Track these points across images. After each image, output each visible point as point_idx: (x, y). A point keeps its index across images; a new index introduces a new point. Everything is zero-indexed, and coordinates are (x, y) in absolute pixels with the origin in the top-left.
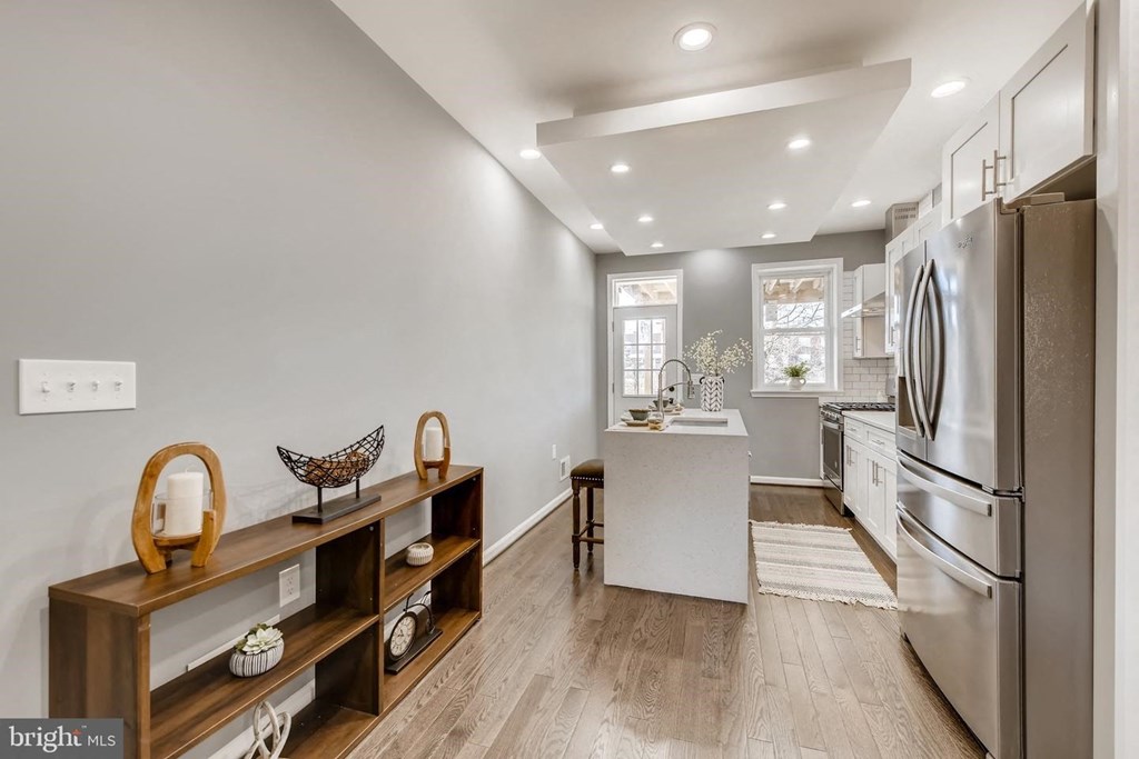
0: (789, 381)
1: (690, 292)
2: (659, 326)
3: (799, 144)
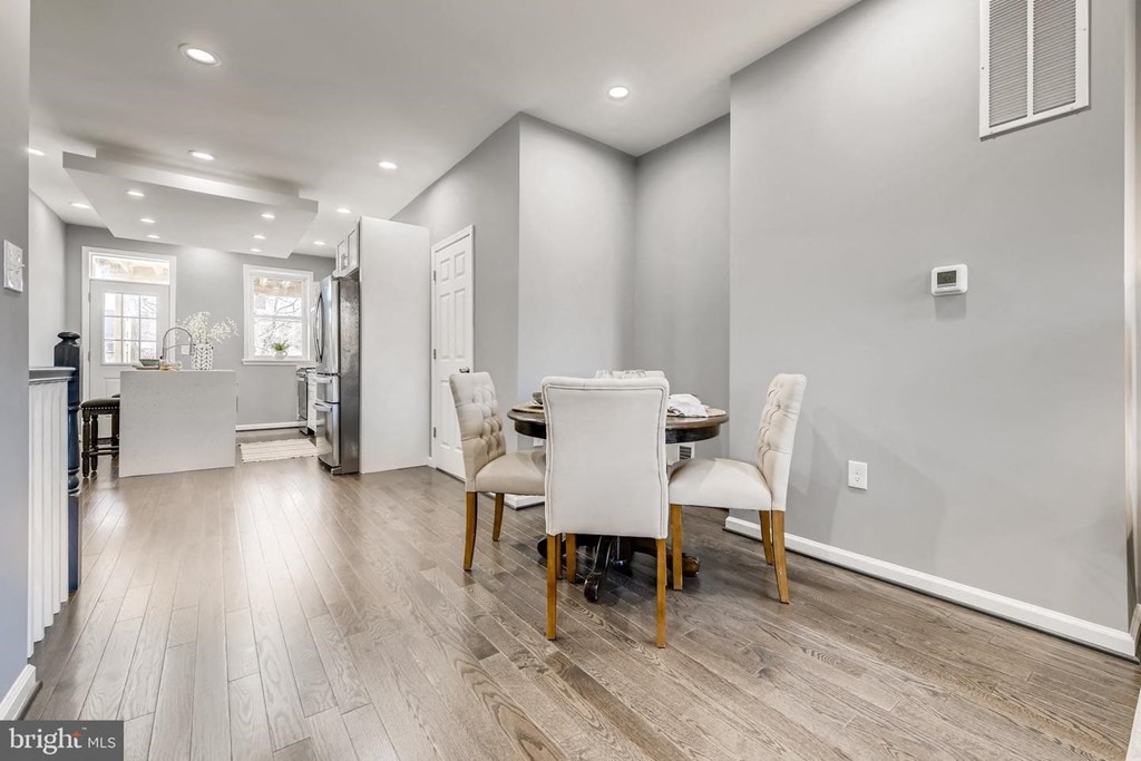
0: (274, 352)
3: (268, 216)
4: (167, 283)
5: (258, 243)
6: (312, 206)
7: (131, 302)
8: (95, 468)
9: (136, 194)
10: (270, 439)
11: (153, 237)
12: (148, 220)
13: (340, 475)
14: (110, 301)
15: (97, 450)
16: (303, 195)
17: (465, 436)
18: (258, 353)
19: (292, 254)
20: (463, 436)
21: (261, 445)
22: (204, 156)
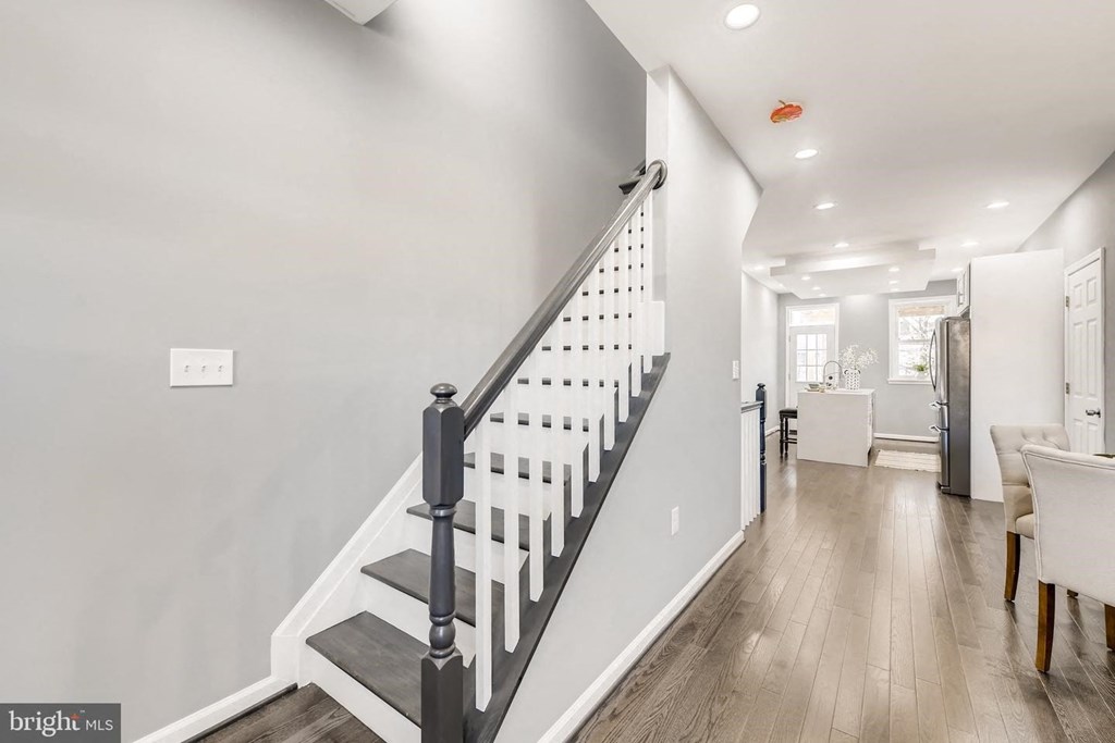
0: (916, 373)
1: (844, 317)
2: (822, 338)
3: (894, 270)
4: (832, 323)
5: (894, 286)
6: (932, 254)
7: (812, 338)
8: (787, 449)
9: (806, 278)
10: (906, 450)
11: (822, 295)
12: (816, 288)
13: (949, 494)
14: (801, 339)
15: (787, 439)
16: (923, 247)
17: (1006, 481)
18: (902, 373)
19: (929, 283)
20: (1003, 481)
21: (896, 453)
22: (842, 245)
